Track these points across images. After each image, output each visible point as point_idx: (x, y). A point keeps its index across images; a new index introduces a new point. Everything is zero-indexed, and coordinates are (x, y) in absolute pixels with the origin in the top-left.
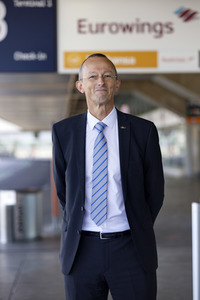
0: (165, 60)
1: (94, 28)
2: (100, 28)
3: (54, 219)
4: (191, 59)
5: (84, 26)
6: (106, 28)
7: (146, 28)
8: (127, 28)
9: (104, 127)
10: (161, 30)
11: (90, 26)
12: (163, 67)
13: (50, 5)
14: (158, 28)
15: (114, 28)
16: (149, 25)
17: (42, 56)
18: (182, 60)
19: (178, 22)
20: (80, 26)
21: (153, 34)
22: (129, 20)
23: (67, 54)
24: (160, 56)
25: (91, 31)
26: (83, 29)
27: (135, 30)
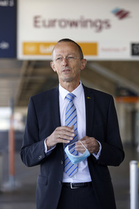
0: (104, 50)
1: (47, 23)
2: (52, 23)
3: (11, 178)
4: (124, 49)
5: (39, 22)
6: (57, 24)
7: (89, 24)
8: (74, 24)
9: (73, 97)
10: (101, 25)
11: (44, 22)
12: (102, 56)
13: (12, 4)
14: (98, 24)
15: (63, 24)
16: (91, 21)
17: (5, 45)
18: (117, 50)
19: (114, 20)
20: (36, 22)
21: (94, 29)
22: (75, 17)
23: (25, 44)
24: (100, 47)
25: (44, 25)
26: (38, 24)
27: (79, 25)
